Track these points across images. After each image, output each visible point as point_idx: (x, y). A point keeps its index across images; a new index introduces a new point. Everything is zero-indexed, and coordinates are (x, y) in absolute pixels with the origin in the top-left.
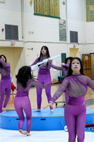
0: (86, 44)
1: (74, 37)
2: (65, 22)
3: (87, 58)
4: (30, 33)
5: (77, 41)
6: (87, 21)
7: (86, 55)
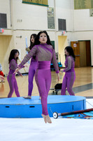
0: (74, 32)
1: (62, 25)
2: (53, 10)
3: (75, 46)
4: (18, 21)
5: (65, 29)
6: (75, 9)
7: (74, 42)
